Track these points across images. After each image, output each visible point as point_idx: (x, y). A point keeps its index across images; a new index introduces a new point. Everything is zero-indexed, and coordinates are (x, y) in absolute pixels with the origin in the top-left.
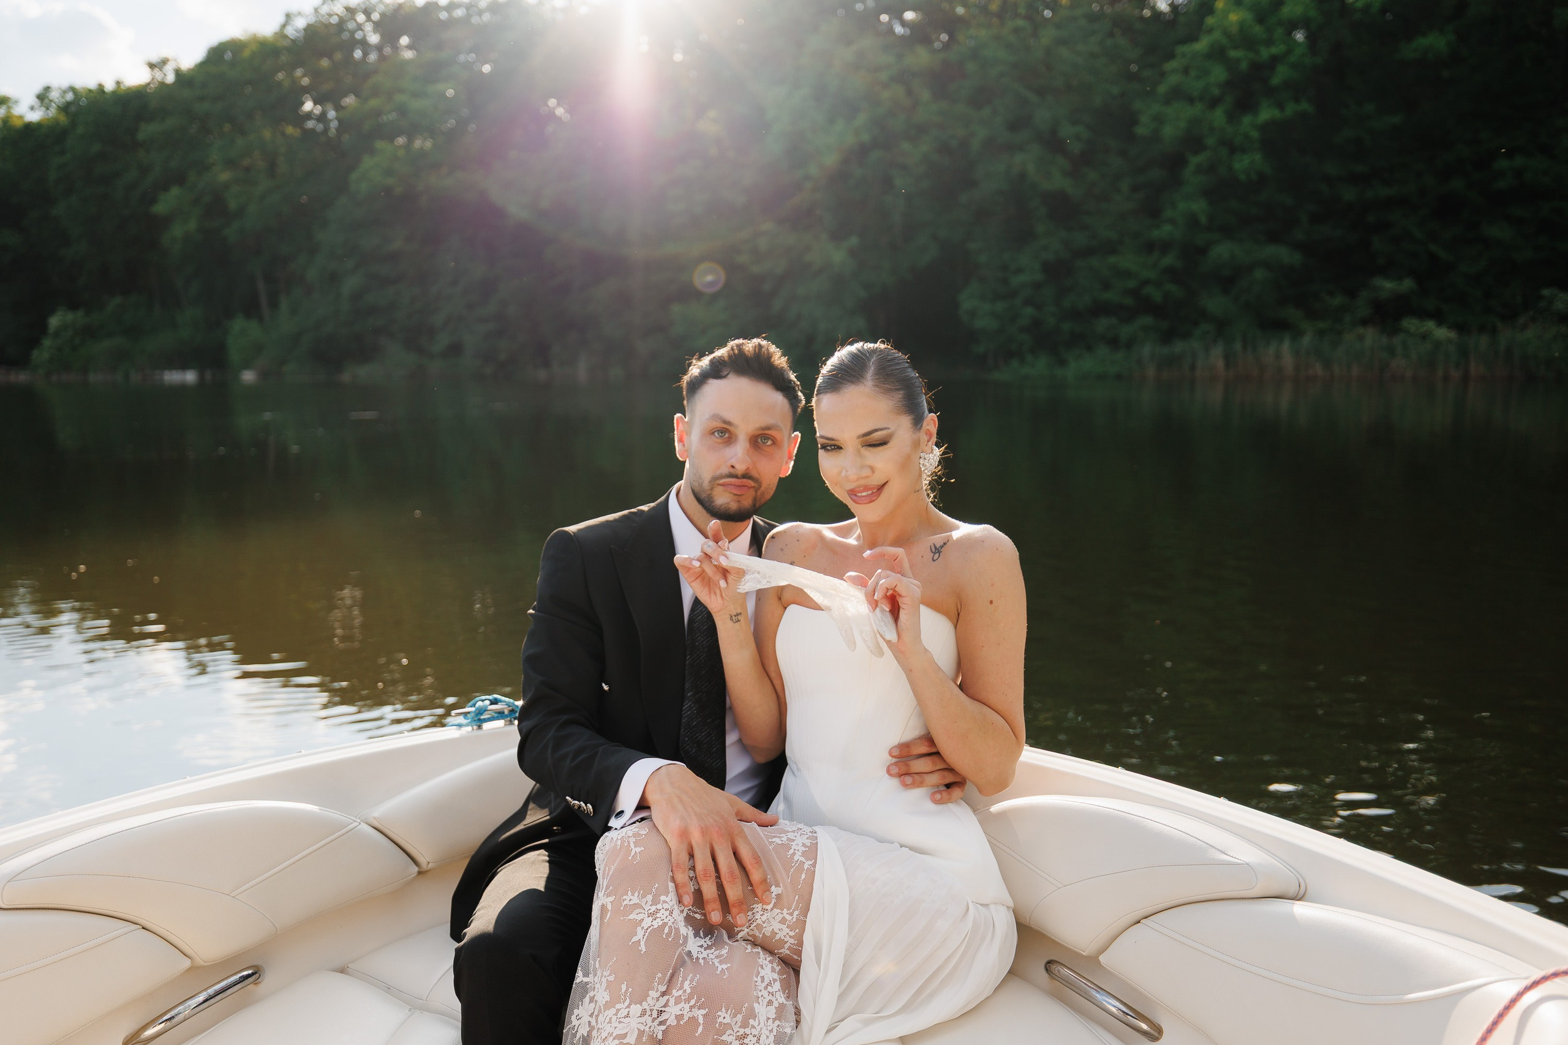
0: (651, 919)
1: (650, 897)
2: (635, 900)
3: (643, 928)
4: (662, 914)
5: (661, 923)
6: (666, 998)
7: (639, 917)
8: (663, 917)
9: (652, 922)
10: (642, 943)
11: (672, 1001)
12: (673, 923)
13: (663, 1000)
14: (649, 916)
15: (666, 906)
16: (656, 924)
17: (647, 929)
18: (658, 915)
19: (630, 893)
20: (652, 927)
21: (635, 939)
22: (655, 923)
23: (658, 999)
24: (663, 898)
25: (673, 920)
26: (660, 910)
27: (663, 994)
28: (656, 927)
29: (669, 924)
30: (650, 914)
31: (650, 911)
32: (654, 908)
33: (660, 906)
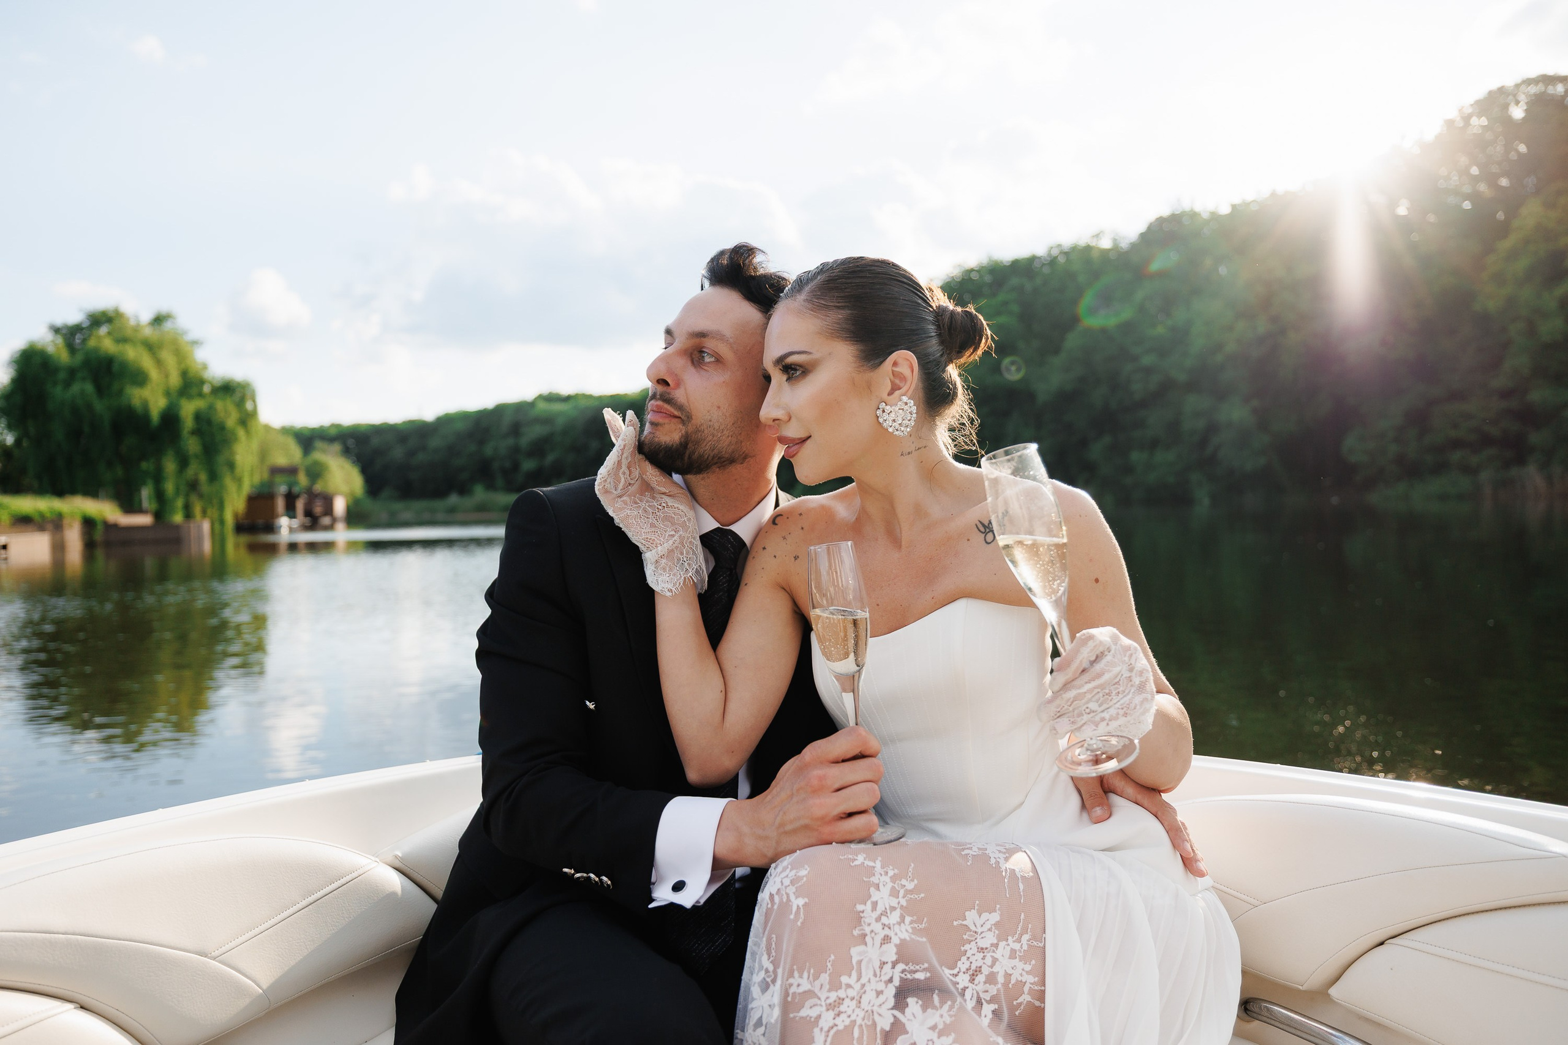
0: (831, 1014)
1: (826, 976)
3: (821, 1029)
4: (848, 1006)
5: (847, 1022)
7: (814, 1013)
8: (849, 1012)
9: (834, 1019)
12: (863, 1019)
14: (828, 1010)
15: (851, 993)
16: (842, 1022)
17: (829, 1031)
18: (843, 1008)
19: (796, 971)
20: (835, 1029)
22: (838, 1021)
24: (844, 979)
25: (862, 1014)
26: (843, 999)
28: (841, 1027)
29: (859, 1021)
30: (830, 1007)
31: (829, 1001)
32: (833, 996)
33: (841, 993)
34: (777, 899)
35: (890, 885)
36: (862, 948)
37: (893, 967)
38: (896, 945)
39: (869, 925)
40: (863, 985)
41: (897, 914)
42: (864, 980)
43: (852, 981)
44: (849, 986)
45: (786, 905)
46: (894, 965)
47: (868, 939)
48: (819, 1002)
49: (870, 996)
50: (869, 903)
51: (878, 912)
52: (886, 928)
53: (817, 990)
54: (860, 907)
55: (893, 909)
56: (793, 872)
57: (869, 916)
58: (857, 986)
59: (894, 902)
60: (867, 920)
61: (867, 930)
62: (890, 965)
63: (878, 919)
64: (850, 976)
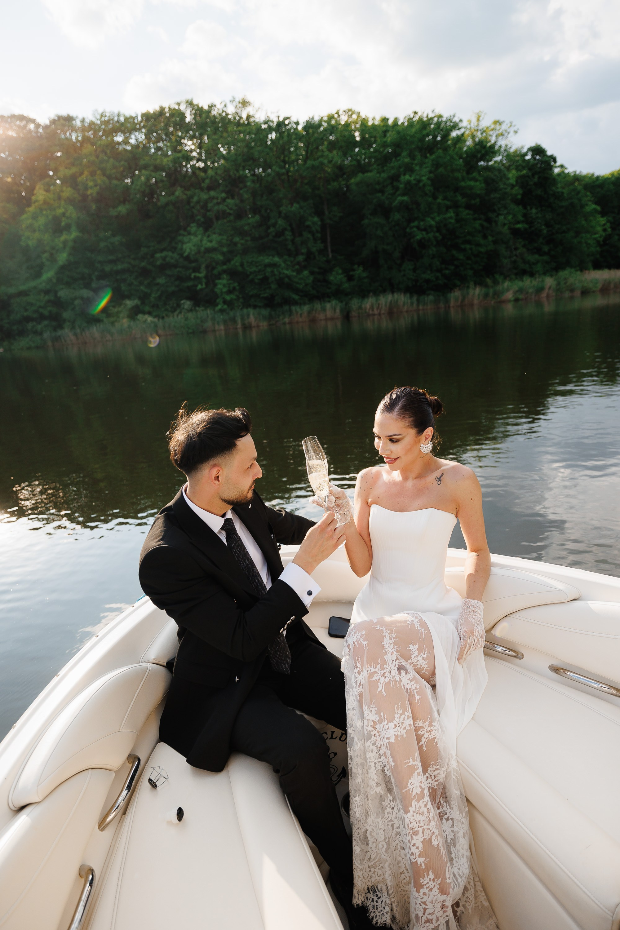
0: (383, 678)
1: (379, 666)
2: (373, 670)
3: (381, 683)
5: (388, 680)
6: (403, 716)
7: (377, 678)
10: (383, 691)
11: (406, 718)
13: (402, 717)
14: (381, 677)
15: (388, 670)
16: (387, 680)
18: (386, 675)
19: (369, 667)
20: (385, 682)
21: (379, 690)
22: (385, 680)
23: (400, 717)
24: (385, 666)
25: (392, 677)
27: (401, 714)
28: (387, 682)
29: (391, 679)
30: (382, 676)
31: (381, 674)
32: (382, 672)
33: (385, 671)
34: (356, 643)
36: (386, 656)
39: (387, 648)
40: (390, 667)
41: (392, 645)
42: (390, 666)
43: (387, 666)
44: (387, 668)
45: (361, 645)
46: (396, 661)
47: (387, 653)
48: (378, 675)
49: (392, 671)
51: (388, 644)
53: (377, 671)
56: (360, 634)
58: (389, 668)
60: (386, 647)
61: (387, 650)
62: (394, 661)
63: (389, 647)
64: (386, 665)
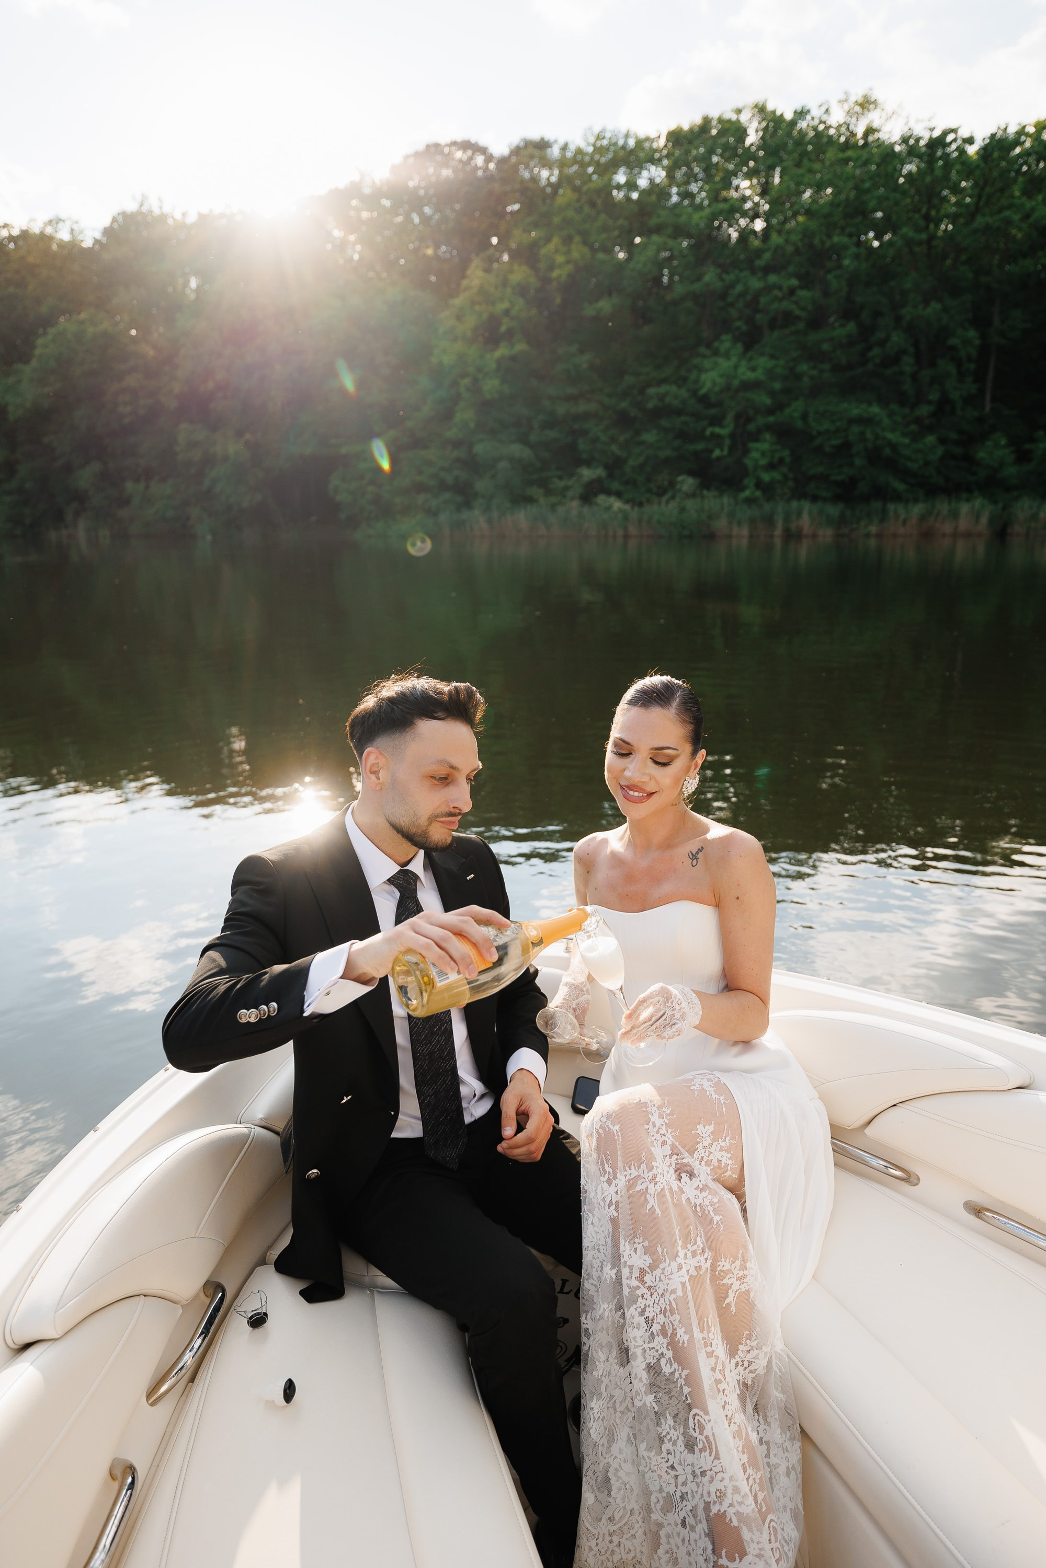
0: (652, 1185)
3: (650, 1194)
4: (660, 1178)
9: (655, 1187)
12: (666, 1186)
17: (654, 1194)
20: (657, 1192)
22: (657, 1187)
24: (654, 1164)
25: (666, 1183)
26: (657, 1175)
29: (665, 1188)
30: (651, 1181)
31: (649, 1178)
32: (651, 1175)
33: (655, 1172)
34: (601, 1131)
35: (658, 1111)
36: (654, 1148)
37: (671, 1158)
38: (670, 1145)
41: (664, 1127)
43: (657, 1166)
45: (609, 1132)
46: (671, 1156)
47: (655, 1143)
48: (645, 1179)
50: (651, 1123)
51: (657, 1128)
52: (663, 1136)
54: (647, 1127)
55: (662, 1125)
57: (653, 1131)
59: (661, 1121)
62: (668, 1156)
63: (658, 1132)
